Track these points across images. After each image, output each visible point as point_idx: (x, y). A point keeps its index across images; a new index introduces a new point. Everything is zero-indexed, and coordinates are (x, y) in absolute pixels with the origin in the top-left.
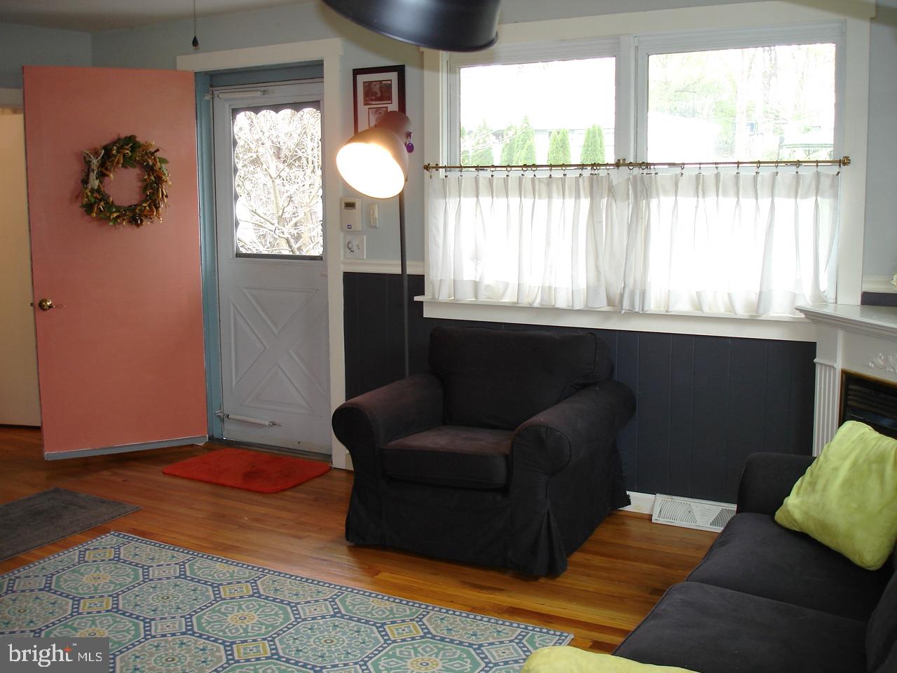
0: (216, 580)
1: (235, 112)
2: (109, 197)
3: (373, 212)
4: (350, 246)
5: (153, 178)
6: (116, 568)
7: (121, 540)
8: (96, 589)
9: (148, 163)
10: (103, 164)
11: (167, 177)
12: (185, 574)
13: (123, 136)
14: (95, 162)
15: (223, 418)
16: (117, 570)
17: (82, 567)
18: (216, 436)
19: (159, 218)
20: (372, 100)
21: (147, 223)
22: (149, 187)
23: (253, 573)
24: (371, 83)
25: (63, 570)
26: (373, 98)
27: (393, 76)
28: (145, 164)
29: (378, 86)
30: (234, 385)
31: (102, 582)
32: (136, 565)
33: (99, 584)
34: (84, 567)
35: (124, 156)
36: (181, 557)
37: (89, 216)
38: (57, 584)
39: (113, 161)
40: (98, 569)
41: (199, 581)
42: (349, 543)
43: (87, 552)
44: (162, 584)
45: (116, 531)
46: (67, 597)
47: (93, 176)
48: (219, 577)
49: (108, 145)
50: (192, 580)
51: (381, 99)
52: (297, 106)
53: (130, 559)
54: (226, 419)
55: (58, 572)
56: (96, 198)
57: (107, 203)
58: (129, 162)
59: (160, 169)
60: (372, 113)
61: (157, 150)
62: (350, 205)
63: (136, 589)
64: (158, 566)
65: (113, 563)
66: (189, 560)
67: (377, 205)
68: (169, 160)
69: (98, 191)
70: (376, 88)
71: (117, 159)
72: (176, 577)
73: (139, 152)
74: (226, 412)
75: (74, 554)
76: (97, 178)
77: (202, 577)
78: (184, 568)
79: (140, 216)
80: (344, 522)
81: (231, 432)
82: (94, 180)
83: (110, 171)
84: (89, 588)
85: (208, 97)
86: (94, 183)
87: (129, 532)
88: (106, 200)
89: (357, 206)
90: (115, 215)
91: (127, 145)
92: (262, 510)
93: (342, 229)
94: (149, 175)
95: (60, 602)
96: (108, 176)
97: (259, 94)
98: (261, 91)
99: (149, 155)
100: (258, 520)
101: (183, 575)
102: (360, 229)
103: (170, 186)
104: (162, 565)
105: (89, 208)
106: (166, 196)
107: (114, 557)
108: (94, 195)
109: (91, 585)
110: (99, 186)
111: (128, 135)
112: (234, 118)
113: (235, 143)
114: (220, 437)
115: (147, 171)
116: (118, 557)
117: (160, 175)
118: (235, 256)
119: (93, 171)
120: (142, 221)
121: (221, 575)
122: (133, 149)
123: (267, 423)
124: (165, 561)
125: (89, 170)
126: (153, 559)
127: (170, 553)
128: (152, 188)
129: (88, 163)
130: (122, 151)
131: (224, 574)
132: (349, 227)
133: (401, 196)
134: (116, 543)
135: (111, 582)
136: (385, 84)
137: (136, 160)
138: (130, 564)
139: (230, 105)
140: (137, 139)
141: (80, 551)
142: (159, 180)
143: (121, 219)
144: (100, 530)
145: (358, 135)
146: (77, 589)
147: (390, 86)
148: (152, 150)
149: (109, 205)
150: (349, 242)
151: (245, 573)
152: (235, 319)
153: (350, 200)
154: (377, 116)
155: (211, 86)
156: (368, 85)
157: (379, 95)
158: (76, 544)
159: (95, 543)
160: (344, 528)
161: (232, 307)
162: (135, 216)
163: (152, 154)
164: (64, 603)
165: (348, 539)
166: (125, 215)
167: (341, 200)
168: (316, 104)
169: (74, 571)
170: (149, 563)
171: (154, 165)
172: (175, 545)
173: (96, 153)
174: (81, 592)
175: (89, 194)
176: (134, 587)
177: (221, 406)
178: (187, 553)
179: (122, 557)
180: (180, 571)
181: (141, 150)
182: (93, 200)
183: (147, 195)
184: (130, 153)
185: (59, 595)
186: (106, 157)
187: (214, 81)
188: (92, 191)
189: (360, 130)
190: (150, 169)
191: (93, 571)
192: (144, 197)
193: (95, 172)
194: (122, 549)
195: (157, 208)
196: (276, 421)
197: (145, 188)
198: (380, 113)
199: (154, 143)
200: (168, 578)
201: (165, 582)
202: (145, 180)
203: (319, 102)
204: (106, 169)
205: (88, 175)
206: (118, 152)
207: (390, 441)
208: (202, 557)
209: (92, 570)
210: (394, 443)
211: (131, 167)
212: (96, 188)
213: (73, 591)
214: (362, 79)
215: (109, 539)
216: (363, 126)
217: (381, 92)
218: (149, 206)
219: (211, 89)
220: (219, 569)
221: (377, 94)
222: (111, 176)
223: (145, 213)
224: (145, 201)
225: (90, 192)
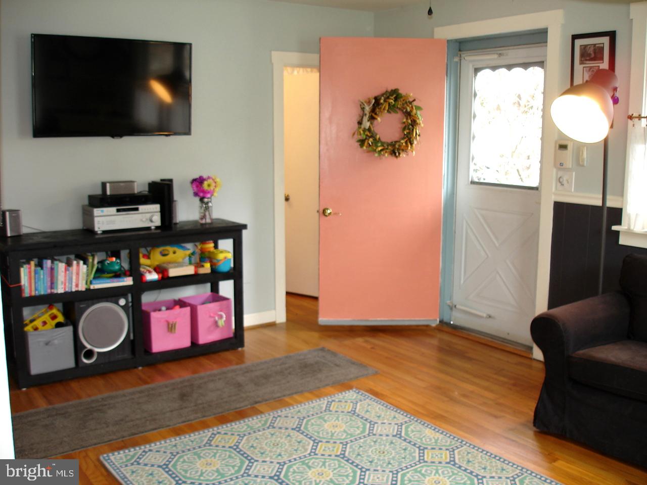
0: (423, 444)
1: (477, 70)
2: (376, 135)
3: (582, 153)
4: (561, 180)
5: (410, 121)
6: (351, 420)
7: (359, 397)
8: (333, 435)
9: (406, 110)
10: (373, 110)
11: (420, 120)
12: (400, 434)
13: (389, 90)
14: (368, 109)
15: (452, 307)
16: (351, 422)
17: (326, 415)
18: (446, 319)
19: (412, 152)
20: (586, 60)
21: (403, 155)
22: (407, 128)
23: (453, 443)
24: (586, 46)
25: (313, 415)
26: (588, 58)
27: (605, 41)
28: (405, 110)
29: (592, 48)
30: (462, 282)
31: (338, 430)
32: (366, 420)
33: (335, 432)
34: (328, 416)
35: (389, 104)
36: (401, 418)
37: (361, 149)
38: (306, 428)
39: (381, 108)
40: (337, 418)
41: (410, 442)
42: (535, 429)
43: (333, 403)
44: (382, 439)
45: (357, 388)
46: (310, 438)
47: (366, 119)
48: (426, 441)
49: (378, 96)
50: (405, 440)
51: (594, 59)
52: (526, 65)
53: (362, 414)
54: (454, 308)
55: (308, 416)
56: (367, 135)
57: (375, 139)
58: (392, 109)
59: (415, 114)
60: (586, 71)
61: (414, 100)
62: (563, 147)
63: (362, 440)
64: (382, 423)
65: (349, 415)
66: (406, 422)
67: (585, 148)
68: (423, 108)
69: (369, 130)
70: (591, 51)
71: (383, 107)
72: (393, 436)
73: (401, 101)
74: (455, 303)
75: (323, 402)
76: (368, 121)
77: (414, 440)
78: (401, 429)
79: (398, 149)
80: (534, 409)
81: (456, 319)
82: (366, 123)
83: (378, 116)
84: (327, 433)
85: (456, 59)
86: (366, 124)
87: (367, 391)
88: (374, 137)
89: (569, 147)
90: (380, 149)
91: (392, 96)
92: (471, 387)
93: (555, 166)
94: (407, 119)
95: (304, 441)
96: (376, 119)
97: (496, 56)
98: (497, 54)
99: (408, 104)
100: (465, 396)
101: (398, 435)
102: (570, 167)
103: (422, 128)
104: (384, 423)
105: (362, 142)
106: (419, 135)
107: (352, 411)
108: (366, 133)
109: (330, 431)
110: (370, 126)
111: (393, 89)
112: (476, 75)
113: (475, 95)
114: (448, 321)
115: (406, 116)
116: (354, 411)
117: (415, 119)
118: (470, 183)
119: (366, 115)
120: (399, 154)
121: (428, 440)
122: (396, 99)
123: (485, 315)
124: (388, 420)
125: (364, 114)
126: (379, 417)
127: (393, 413)
128: (409, 129)
129: (363, 109)
130: (388, 100)
131: (431, 439)
132: (561, 164)
133: (606, 141)
134: (354, 399)
135: (345, 431)
136: (598, 47)
137: (398, 107)
138: (362, 418)
139: (473, 66)
140: (400, 92)
141: (328, 402)
142: (414, 123)
143: (384, 151)
144: (345, 386)
145: (573, 89)
146: (318, 433)
147: (602, 49)
148: (411, 100)
149: (376, 141)
150: (560, 177)
151: (446, 442)
152: (467, 233)
153: (564, 143)
154: (590, 73)
155: (460, 50)
156: (584, 48)
157: (593, 56)
158: (326, 395)
159: (340, 396)
160: (532, 414)
161: (465, 223)
162: (395, 150)
163: (411, 103)
164: (307, 443)
165: (535, 425)
166: (387, 149)
167: (556, 142)
168: (541, 64)
169: (320, 418)
170: (375, 420)
171: (411, 111)
172: (397, 407)
173: (369, 102)
174: (321, 435)
175: (362, 132)
176: (360, 438)
177: (451, 298)
178: (406, 416)
179: (357, 411)
180: (398, 431)
181: (402, 100)
182: (364, 137)
183: (405, 135)
184: (393, 102)
185: (305, 436)
186: (376, 105)
187: (462, 46)
188: (364, 130)
189: (575, 83)
190: (408, 114)
191: (334, 420)
192: (403, 136)
193: (367, 116)
194: (358, 404)
195: (411, 144)
196: (492, 314)
197: (404, 129)
198: (593, 71)
199: (412, 94)
200: (387, 435)
201: (384, 438)
202: (404, 123)
203: (543, 62)
204: (376, 114)
205: (362, 119)
206: (385, 101)
207: (579, 349)
208: (416, 421)
209: (333, 418)
210: (581, 352)
211: (394, 112)
212: (367, 128)
213: (316, 434)
214: (579, 43)
215: (351, 395)
216: (578, 81)
217: (595, 53)
218: (406, 142)
219: (459, 53)
220: (427, 434)
221: (591, 55)
222: (379, 119)
223: (402, 147)
224: (403, 139)
225: (363, 131)
